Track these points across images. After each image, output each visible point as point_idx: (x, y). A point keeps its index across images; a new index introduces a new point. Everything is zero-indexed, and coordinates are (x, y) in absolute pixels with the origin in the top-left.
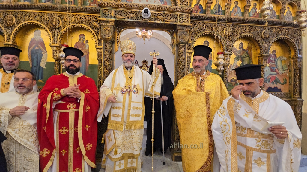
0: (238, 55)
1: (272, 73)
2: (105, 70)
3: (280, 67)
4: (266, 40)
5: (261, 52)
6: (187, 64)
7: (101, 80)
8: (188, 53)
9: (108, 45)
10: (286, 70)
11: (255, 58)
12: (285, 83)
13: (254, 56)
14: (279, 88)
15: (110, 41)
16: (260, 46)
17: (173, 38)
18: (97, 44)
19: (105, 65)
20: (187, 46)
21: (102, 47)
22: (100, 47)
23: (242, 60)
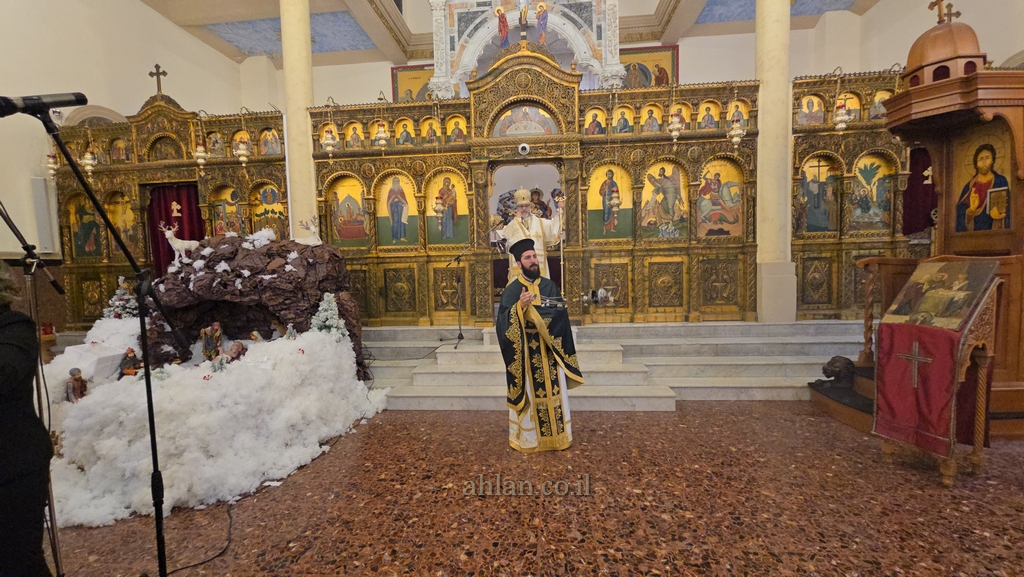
0: (657, 185)
1: (714, 207)
2: (480, 221)
4: (695, 162)
5: (689, 180)
7: (474, 233)
8: (582, 190)
9: (481, 191)
10: (737, 201)
12: (736, 221)
14: (726, 229)
15: (482, 185)
17: (561, 173)
18: (467, 189)
19: (479, 216)
20: (580, 182)
21: (473, 192)
22: (470, 193)
23: (664, 193)
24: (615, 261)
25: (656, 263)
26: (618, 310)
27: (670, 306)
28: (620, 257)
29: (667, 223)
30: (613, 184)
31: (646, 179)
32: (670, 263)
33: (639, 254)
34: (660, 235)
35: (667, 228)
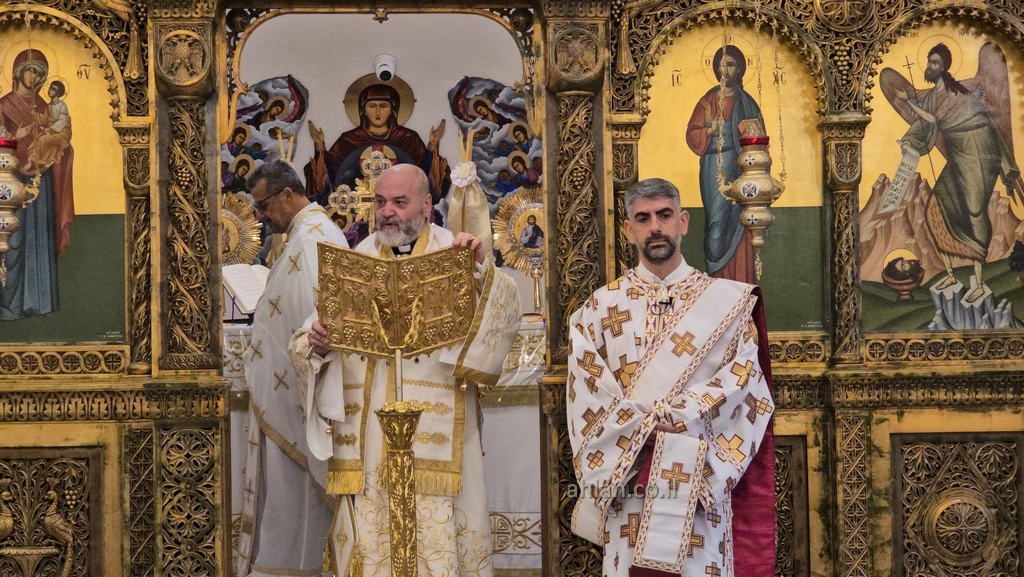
0: (921, 118)
2: (180, 247)
6: (617, 188)
7: (148, 298)
8: (617, 127)
9: (186, 118)
15: (195, 94)
17: (527, 50)
18: (124, 105)
19: (176, 222)
20: (607, 94)
21: (149, 119)
22: (138, 121)
23: (951, 148)
25: (919, 438)
29: (963, 273)
30: (745, 107)
31: (877, 92)
32: (979, 438)
33: (852, 396)
34: (937, 319)
35: (964, 291)
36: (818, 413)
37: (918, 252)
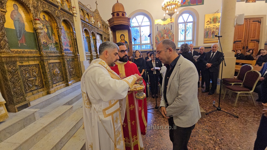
0: (43, 24)
1: (64, 40)
3: (67, 37)
4: (58, 17)
5: (57, 25)
10: (70, 39)
11: (54, 28)
12: (71, 46)
13: (54, 27)
16: (56, 21)
23: (47, 29)
24: (32, 63)
25: (51, 63)
26: (39, 90)
27: (60, 82)
28: (34, 60)
29: (51, 44)
32: (57, 63)
33: (46, 58)
34: (50, 49)
35: (52, 46)
36: (40, 61)
37: (46, 41)
